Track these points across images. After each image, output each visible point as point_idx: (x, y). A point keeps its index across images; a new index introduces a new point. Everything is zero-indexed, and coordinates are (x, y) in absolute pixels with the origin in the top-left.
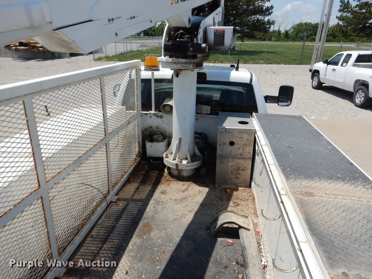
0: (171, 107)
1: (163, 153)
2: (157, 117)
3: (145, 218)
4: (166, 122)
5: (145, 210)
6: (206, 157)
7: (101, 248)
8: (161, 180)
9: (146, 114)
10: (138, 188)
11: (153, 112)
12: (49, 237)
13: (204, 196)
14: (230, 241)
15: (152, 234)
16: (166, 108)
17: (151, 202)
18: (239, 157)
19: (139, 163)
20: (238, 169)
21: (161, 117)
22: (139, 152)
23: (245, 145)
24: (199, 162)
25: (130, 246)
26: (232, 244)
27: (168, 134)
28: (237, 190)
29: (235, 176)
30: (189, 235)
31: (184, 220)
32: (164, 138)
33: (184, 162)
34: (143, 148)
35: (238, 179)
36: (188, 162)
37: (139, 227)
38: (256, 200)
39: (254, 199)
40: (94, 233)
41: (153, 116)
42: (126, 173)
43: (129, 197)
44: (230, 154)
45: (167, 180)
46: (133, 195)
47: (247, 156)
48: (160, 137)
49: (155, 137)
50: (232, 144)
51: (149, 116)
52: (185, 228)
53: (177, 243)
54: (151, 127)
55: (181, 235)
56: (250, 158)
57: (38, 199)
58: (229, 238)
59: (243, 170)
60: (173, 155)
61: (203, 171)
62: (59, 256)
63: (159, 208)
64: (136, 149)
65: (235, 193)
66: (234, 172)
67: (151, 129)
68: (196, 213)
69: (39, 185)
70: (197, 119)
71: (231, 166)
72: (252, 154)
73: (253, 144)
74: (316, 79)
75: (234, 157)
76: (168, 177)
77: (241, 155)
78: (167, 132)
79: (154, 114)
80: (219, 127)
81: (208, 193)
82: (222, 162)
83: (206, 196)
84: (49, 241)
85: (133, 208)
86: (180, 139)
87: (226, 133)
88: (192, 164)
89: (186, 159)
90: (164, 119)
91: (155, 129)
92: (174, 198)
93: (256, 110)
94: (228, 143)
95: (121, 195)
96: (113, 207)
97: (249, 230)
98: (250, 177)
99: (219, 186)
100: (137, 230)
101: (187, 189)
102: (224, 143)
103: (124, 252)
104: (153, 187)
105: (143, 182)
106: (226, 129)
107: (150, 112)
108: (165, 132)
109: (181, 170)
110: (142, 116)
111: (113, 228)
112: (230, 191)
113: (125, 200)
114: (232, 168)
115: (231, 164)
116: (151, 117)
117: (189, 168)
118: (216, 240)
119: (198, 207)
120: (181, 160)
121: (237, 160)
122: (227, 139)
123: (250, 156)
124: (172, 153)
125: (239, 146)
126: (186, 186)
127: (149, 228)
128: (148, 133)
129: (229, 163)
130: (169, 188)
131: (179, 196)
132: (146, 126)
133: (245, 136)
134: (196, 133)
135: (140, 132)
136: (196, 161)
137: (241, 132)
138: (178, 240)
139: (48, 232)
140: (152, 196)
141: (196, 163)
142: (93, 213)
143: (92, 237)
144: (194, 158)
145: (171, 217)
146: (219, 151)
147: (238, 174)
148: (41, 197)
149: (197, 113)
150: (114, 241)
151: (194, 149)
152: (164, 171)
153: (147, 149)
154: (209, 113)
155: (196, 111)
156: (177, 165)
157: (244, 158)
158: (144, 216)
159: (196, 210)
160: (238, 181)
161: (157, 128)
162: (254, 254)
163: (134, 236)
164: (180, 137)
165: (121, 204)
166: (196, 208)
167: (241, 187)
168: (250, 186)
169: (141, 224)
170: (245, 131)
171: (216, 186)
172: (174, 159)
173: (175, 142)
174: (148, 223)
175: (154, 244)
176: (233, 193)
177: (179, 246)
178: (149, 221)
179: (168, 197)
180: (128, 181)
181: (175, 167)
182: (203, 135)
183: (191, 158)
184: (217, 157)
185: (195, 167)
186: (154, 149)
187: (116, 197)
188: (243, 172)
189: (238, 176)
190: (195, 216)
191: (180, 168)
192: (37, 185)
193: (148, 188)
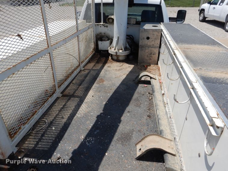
0: (113, 20)
1: (108, 48)
2: (105, 26)
3: (100, 77)
4: (109, 30)
5: (99, 74)
6: (133, 50)
7: (78, 88)
8: (107, 61)
9: (98, 25)
10: (95, 65)
11: (102, 23)
12: (53, 76)
13: (132, 68)
14: (146, 85)
15: (104, 83)
16: (110, 20)
17: (103, 70)
18: (152, 46)
19: (94, 54)
20: (151, 54)
21: (107, 27)
22: (94, 48)
23: (156, 39)
24: (129, 51)
25: (93, 87)
26: (146, 87)
27: (111, 38)
28: (150, 66)
29: (149, 58)
30: (124, 83)
31: (121, 78)
32: (108, 39)
33: (121, 51)
34: (97, 45)
35: (151, 60)
36: (123, 51)
37: (97, 80)
38: (160, 69)
39: (159, 70)
40: (74, 82)
41: (102, 26)
42: (88, 57)
43: (91, 68)
44: (147, 45)
45: (111, 62)
46: (93, 68)
47: (157, 46)
48: (106, 39)
49: (103, 39)
50: (148, 38)
51: (100, 26)
52: (122, 80)
53: (118, 86)
54: (101, 33)
55: (120, 83)
56: (157, 47)
57: (48, 54)
58: (145, 84)
59: (153, 54)
60: (114, 48)
61: (131, 57)
62: (58, 88)
63: (107, 73)
64: (92, 46)
65: (149, 67)
66: (149, 56)
67: (101, 34)
68: (127, 75)
69: (48, 46)
70: (128, 28)
71: (147, 52)
72: (159, 44)
73: (160, 38)
74: (202, 15)
75: (149, 47)
76: (111, 60)
77: (153, 45)
78: (110, 36)
79: (102, 24)
80: (141, 28)
81: (134, 67)
82: (142, 50)
83: (133, 69)
84: (54, 78)
85: (93, 73)
86: (118, 37)
87: (145, 32)
88: (125, 52)
89: (122, 50)
90: (109, 28)
91: (103, 34)
92: (115, 69)
93: (163, 21)
94: (146, 38)
95: (86, 68)
96: (82, 72)
97: (156, 79)
98: (157, 59)
99: (140, 64)
100: (96, 81)
101: (122, 66)
102: (144, 38)
103: (90, 89)
104: (103, 65)
105: (98, 62)
106: (145, 29)
107: (100, 23)
108: (109, 36)
109: (119, 56)
110: (95, 26)
111: (83, 81)
112: (146, 66)
113: (88, 70)
114: (147, 53)
115: (147, 51)
116: (101, 27)
117: (123, 54)
118: (138, 85)
119: (128, 73)
120: (119, 49)
121: (150, 48)
122: (145, 35)
123: (158, 46)
124: (113, 47)
125: (152, 40)
126: (122, 64)
127: (102, 80)
128: (99, 37)
129: (146, 50)
130: (112, 65)
131: (118, 68)
132: (98, 32)
133: (156, 33)
134: (127, 35)
135: (95, 36)
136: (127, 50)
137: (154, 31)
138: (118, 85)
139: (53, 73)
140: (103, 68)
141: (127, 52)
142: (72, 73)
143: (73, 83)
144: (126, 49)
145: (114, 76)
146: (140, 43)
147: (151, 57)
148: (49, 53)
149: (128, 24)
150: (85, 85)
151: (126, 44)
152: (109, 57)
153: (99, 45)
154: (135, 23)
155: (128, 22)
156: (116, 53)
157: (154, 47)
158: (99, 76)
159: (127, 74)
160: (150, 61)
161: (105, 34)
162: (158, 88)
163: (95, 83)
164: (118, 36)
165: (87, 71)
166: (127, 73)
167: (152, 64)
168: (157, 64)
169: (98, 79)
170: (156, 30)
171: (138, 64)
172: (115, 50)
173: (115, 40)
174: (102, 79)
175: (106, 86)
176: (148, 67)
177: (119, 87)
178: (102, 78)
179: (111, 69)
180: (89, 62)
181: (115, 54)
182: (131, 36)
183: (124, 49)
184: (139, 47)
185: (126, 54)
186: (103, 45)
187: (84, 68)
188: (154, 56)
189: (151, 58)
190: (127, 76)
191: (118, 54)
192: (47, 46)
193: (100, 65)
